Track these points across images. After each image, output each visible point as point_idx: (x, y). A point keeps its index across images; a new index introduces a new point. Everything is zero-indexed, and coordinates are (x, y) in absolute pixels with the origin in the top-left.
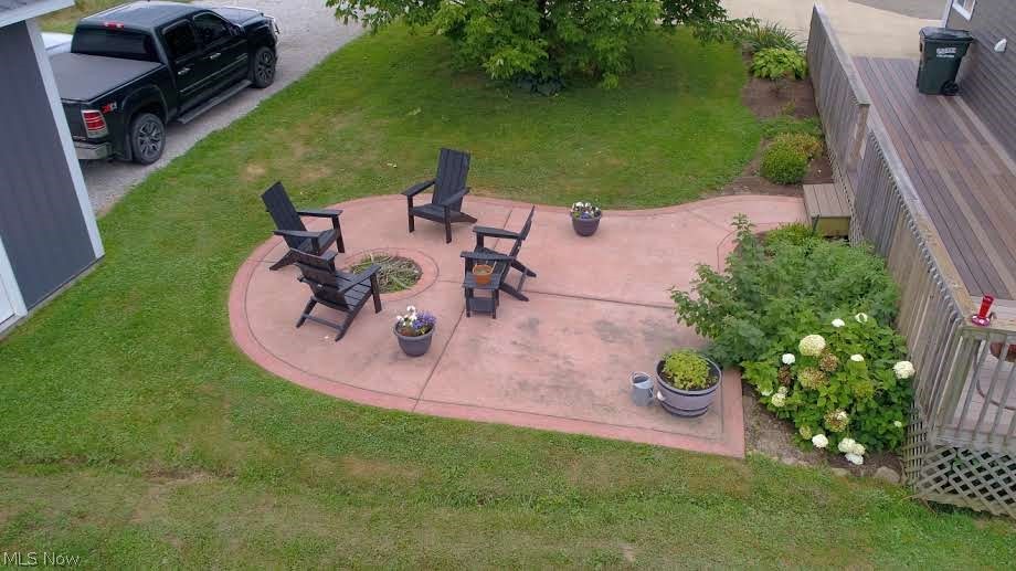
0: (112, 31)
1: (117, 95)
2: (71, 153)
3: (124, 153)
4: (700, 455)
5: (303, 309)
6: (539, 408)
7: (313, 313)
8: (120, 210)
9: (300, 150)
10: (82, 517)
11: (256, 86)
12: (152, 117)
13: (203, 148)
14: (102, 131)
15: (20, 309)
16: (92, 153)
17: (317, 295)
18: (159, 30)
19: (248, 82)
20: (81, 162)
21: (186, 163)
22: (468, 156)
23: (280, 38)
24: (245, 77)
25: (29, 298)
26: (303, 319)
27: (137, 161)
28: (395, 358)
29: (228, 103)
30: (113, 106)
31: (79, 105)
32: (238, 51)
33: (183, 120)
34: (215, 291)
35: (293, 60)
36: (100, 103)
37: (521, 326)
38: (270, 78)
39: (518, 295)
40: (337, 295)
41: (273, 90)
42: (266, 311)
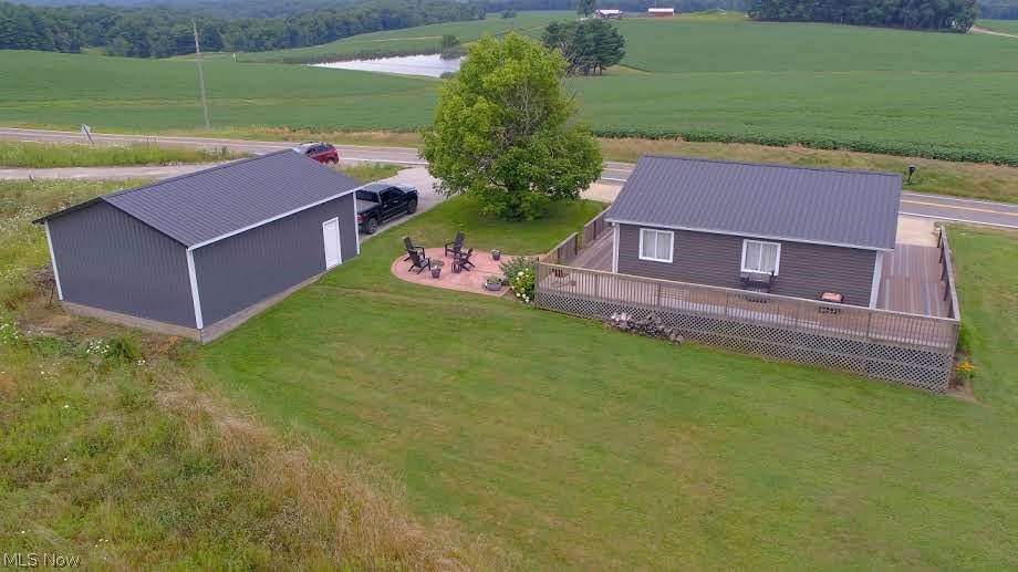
0: (367, 192)
1: (366, 212)
2: (357, 228)
3: (367, 229)
4: (492, 296)
5: (410, 267)
7: (413, 268)
8: (364, 245)
9: (419, 232)
11: (409, 213)
12: (374, 220)
13: (388, 231)
14: (361, 222)
15: (341, 262)
16: (361, 228)
17: (414, 264)
18: (380, 193)
19: (407, 211)
20: (359, 231)
21: (382, 235)
22: (464, 235)
23: (420, 197)
25: (343, 260)
26: (410, 270)
27: (368, 233)
28: (431, 277)
29: (399, 218)
30: (367, 215)
31: (360, 214)
32: (403, 201)
33: (384, 222)
34: (390, 264)
35: (423, 205)
37: (465, 275)
38: (414, 211)
39: (467, 270)
40: (417, 262)
41: (415, 214)
42: (401, 268)
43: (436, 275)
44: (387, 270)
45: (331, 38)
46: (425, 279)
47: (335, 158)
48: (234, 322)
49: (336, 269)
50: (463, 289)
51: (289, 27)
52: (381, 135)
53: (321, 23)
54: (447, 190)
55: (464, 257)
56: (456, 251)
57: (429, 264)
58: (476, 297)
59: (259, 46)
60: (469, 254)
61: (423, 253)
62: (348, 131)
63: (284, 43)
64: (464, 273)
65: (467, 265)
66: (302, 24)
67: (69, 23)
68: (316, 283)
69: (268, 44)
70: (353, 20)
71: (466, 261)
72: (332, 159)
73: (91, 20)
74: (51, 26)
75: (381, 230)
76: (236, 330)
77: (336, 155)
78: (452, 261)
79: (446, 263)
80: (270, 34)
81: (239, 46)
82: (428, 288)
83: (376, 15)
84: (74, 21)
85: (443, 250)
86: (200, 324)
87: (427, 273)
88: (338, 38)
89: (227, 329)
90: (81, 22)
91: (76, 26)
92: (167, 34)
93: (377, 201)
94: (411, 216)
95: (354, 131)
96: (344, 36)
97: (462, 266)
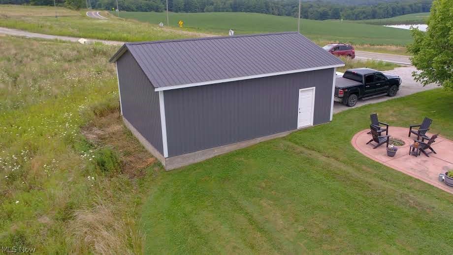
0: (354, 74)
1: (348, 88)
2: (333, 99)
3: (345, 102)
4: (446, 192)
5: (369, 141)
6: (413, 173)
7: (372, 142)
8: (339, 114)
9: (391, 112)
10: (311, 155)
11: (388, 95)
12: (355, 95)
13: (366, 106)
14: (342, 95)
15: (312, 124)
16: (338, 100)
17: (374, 139)
18: (365, 75)
19: (386, 94)
20: (334, 102)
21: (360, 108)
22: (432, 121)
23: (402, 84)
24: (386, 92)
25: (314, 123)
26: (368, 143)
27: (348, 105)
28: (385, 155)
29: (379, 98)
30: (347, 90)
31: (339, 88)
32: (386, 85)
33: (363, 99)
34: (353, 133)
35: (402, 91)
36: (343, 89)
37: (422, 161)
38: (395, 94)
39: (427, 155)
40: (377, 138)
41: (393, 98)
42: (361, 140)
43: (391, 154)
44: (347, 140)
45: (394, 15)
46: (379, 156)
47: (352, 55)
48: (199, 157)
49: (305, 130)
50: (415, 175)
51: (373, 10)
52: (394, 48)
53: (389, 8)
54: (425, 79)
55: (426, 142)
56: (420, 134)
57: (387, 141)
58: (427, 188)
59: (357, 18)
60: (432, 140)
61: (387, 130)
62: (373, 45)
63: (369, 17)
64: (422, 157)
65: (428, 150)
66: (380, 8)
67: (279, 6)
68: (284, 138)
69: (361, 17)
70: (407, 7)
71: (428, 146)
72: (350, 55)
73: (288, 5)
74: (272, 7)
75: (360, 105)
76: (200, 164)
77: (354, 53)
78: (412, 143)
79: (407, 144)
80: (364, 13)
81: (348, 17)
82: (378, 166)
83: (420, 5)
84: (282, 6)
85: (407, 130)
86: (166, 154)
87: (383, 149)
88: (397, 15)
89: (191, 161)
90: (284, 6)
91: (282, 7)
92: (317, 11)
93: (361, 82)
94: (390, 98)
95: (378, 45)
96: (400, 15)
97: (422, 151)
